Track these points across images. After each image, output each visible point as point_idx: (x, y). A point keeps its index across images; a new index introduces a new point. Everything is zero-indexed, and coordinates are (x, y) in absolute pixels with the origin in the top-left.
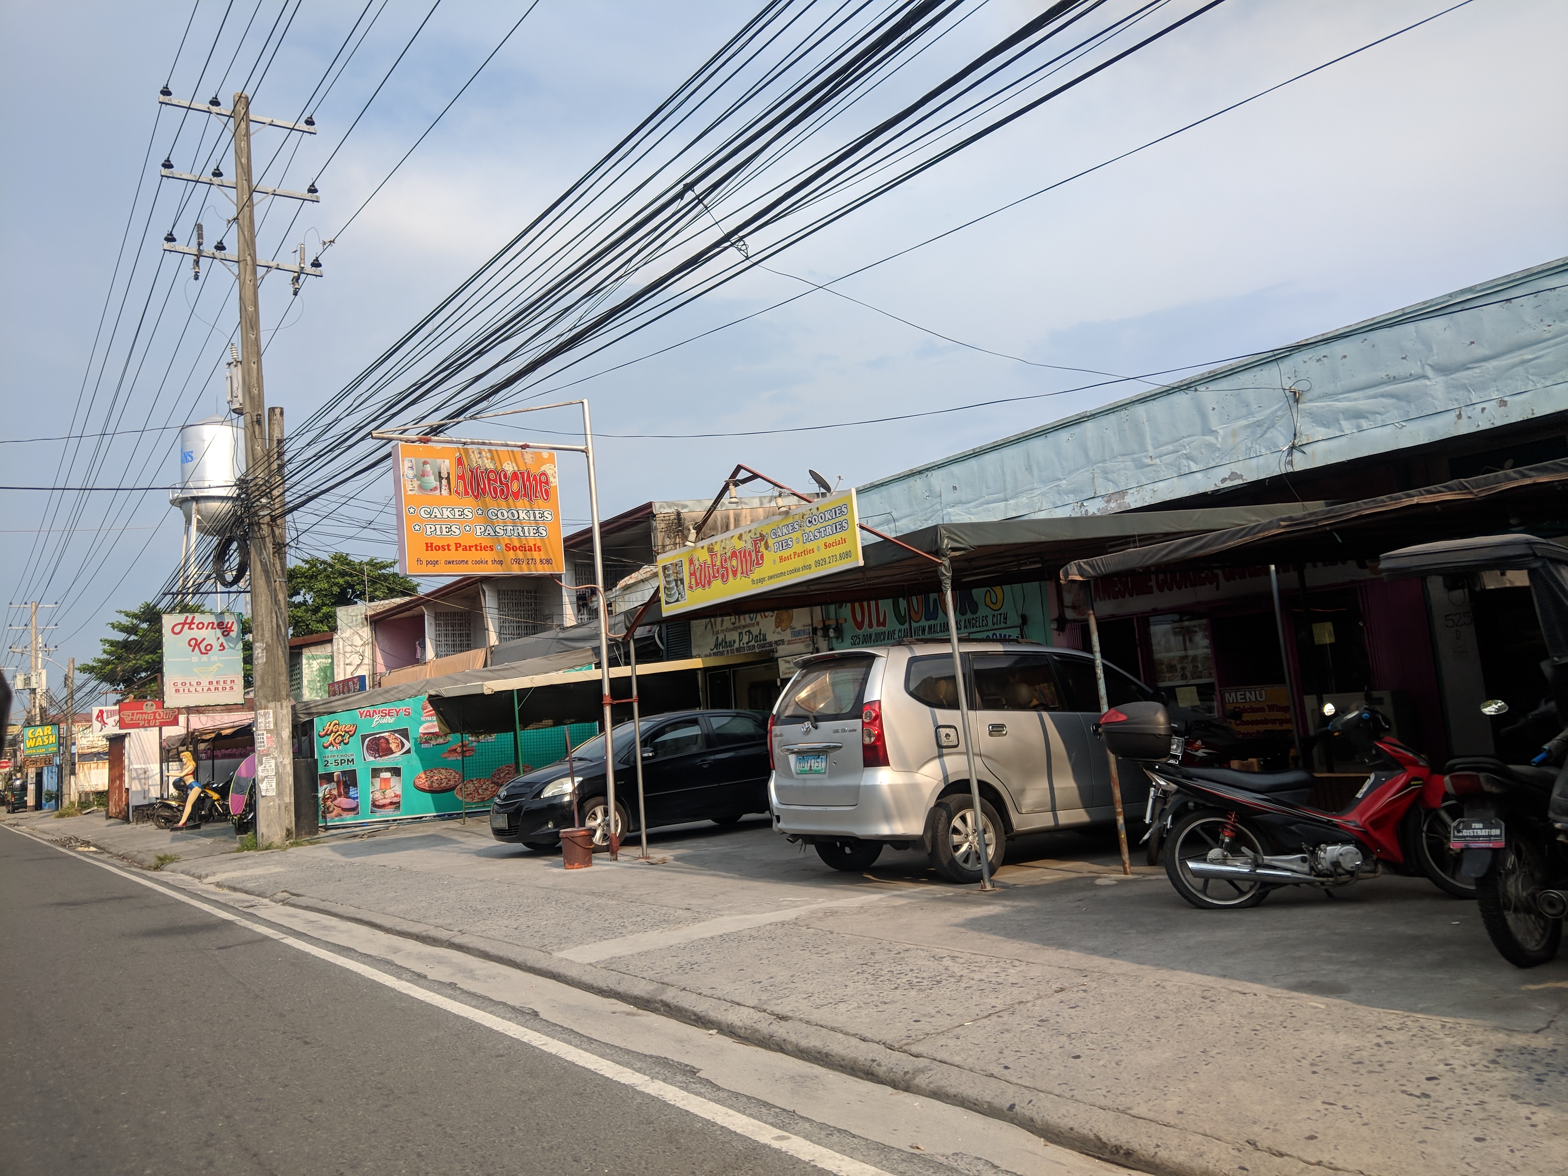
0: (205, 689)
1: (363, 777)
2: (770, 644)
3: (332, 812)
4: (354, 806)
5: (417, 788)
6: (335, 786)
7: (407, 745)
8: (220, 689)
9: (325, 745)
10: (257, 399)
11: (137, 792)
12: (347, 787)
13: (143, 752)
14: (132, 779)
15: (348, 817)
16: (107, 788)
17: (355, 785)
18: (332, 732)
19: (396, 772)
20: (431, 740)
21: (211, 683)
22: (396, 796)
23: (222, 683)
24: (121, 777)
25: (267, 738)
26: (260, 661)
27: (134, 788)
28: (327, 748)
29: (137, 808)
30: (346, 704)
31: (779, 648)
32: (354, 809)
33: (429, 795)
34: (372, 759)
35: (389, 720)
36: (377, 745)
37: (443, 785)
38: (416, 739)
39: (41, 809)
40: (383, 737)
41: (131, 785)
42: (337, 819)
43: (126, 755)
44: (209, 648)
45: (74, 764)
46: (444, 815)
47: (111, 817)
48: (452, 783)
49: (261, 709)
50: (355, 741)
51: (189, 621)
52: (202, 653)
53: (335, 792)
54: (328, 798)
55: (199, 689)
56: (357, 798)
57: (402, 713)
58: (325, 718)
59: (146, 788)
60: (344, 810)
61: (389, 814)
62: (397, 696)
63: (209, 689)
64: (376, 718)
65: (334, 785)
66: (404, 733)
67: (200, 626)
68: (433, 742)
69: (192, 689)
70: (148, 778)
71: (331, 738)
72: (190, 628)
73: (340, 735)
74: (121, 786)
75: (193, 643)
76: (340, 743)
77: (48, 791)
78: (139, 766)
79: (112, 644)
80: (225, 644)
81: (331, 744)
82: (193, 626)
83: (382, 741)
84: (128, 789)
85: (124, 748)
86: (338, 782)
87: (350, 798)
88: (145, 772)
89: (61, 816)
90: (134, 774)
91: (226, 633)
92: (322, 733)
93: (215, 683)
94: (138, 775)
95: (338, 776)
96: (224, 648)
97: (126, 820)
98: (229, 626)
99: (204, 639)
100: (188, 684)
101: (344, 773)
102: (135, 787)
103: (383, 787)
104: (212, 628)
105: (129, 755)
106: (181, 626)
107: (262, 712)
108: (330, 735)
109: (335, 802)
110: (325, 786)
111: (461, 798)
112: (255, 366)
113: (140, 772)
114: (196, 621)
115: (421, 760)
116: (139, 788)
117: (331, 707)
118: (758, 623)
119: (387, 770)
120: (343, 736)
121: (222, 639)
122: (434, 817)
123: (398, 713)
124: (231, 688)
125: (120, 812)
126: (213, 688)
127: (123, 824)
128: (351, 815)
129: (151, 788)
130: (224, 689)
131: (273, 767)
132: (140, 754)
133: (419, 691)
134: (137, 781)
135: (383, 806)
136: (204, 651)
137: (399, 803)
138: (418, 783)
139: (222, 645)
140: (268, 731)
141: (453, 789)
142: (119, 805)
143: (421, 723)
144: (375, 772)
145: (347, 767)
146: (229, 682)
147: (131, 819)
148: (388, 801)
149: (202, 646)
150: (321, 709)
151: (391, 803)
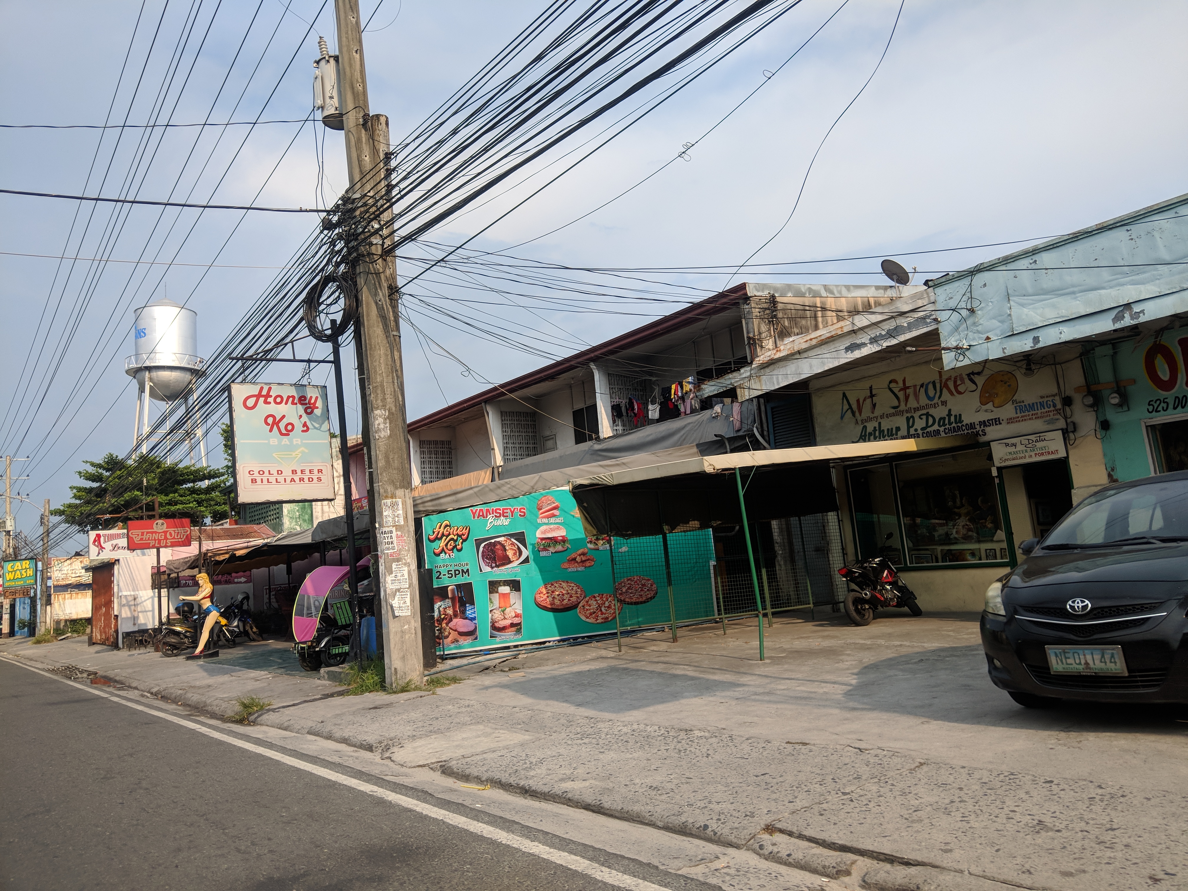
0: (288, 480)
1: (480, 592)
2: (972, 426)
3: (447, 637)
4: (471, 628)
5: (539, 605)
6: (450, 604)
7: (525, 553)
8: (306, 480)
9: (437, 551)
10: (361, 97)
11: (127, 618)
12: (463, 604)
13: (133, 579)
14: (121, 605)
15: (466, 643)
16: (90, 616)
17: (472, 603)
18: (443, 535)
19: (515, 585)
20: (549, 546)
21: (294, 472)
22: (517, 616)
23: (307, 472)
24: (109, 604)
25: (397, 537)
26: (383, 434)
27: (124, 615)
28: (438, 555)
29: (127, 635)
30: (457, 501)
31: (987, 429)
32: (472, 633)
33: (551, 614)
34: (489, 569)
35: (504, 521)
36: (493, 551)
37: (565, 602)
38: (533, 545)
39: (14, 636)
40: (499, 542)
41: (120, 612)
42: (453, 646)
43: (115, 582)
44: (289, 430)
45: (49, 596)
46: (568, 639)
47: (94, 644)
48: (574, 599)
49: (386, 497)
50: (469, 547)
51: (264, 392)
52: (282, 434)
53: (450, 612)
54: (443, 619)
55: (281, 479)
56: (474, 619)
57: (517, 514)
58: (434, 517)
59: (136, 614)
60: (461, 634)
61: (509, 639)
62: (511, 492)
63: (293, 480)
64: (490, 518)
65: (448, 602)
66: (521, 537)
67: (278, 400)
68: (552, 550)
69: (272, 479)
70: (138, 605)
71: (442, 543)
72: (266, 402)
73: (452, 539)
74: (108, 614)
75: (270, 420)
76: (452, 550)
77: (21, 619)
78: (128, 593)
79: (80, 489)
80: (308, 424)
81: (443, 550)
82: (269, 400)
83: (498, 547)
84: (117, 616)
85: (113, 575)
86: (453, 599)
87: (466, 618)
88: (135, 599)
89: (38, 642)
90: (124, 601)
91: (309, 410)
92: (432, 537)
93: (299, 472)
94: (128, 602)
95: (453, 590)
96: (308, 429)
97: (115, 646)
98: (312, 401)
99: (284, 417)
100: (267, 473)
101: (458, 586)
102: (125, 613)
103: (502, 604)
104: (293, 403)
105: (118, 582)
106: (254, 399)
107: (389, 501)
108: (441, 539)
109: (451, 625)
110: (439, 603)
111: (584, 618)
112: (357, 56)
113: (130, 599)
114: (273, 393)
115: (541, 571)
116: (129, 615)
117: (441, 505)
118: (944, 403)
119: (506, 583)
120: (455, 541)
121: (305, 418)
122: (559, 641)
123: (512, 513)
124: (319, 479)
125: (108, 639)
126: (297, 479)
127: (113, 650)
128: (468, 640)
129: (140, 614)
130: (311, 480)
131: (406, 576)
132: (129, 581)
133: (533, 488)
134: (127, 608)
135: (503, 629)
136: (284, 431)
137: (520, 624)
138: (539, 600)
139: (305, 425)
140: (398, 528)
141: (574, 607)
142: (105, 632)
143: (537, 527)
144: (493, 586)
145: (461, 580)
146: (316, 472)
147: (120, 644)
148: (507, 622)
149: (282, 425)
150: (429, 507)
151: (512, 625)
